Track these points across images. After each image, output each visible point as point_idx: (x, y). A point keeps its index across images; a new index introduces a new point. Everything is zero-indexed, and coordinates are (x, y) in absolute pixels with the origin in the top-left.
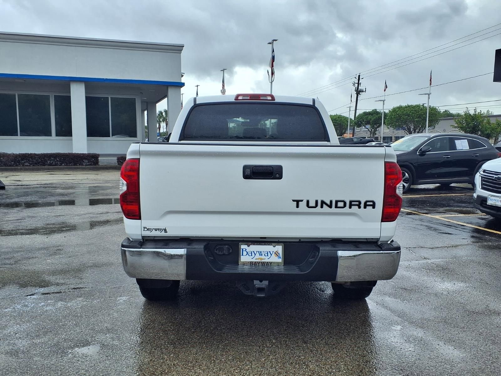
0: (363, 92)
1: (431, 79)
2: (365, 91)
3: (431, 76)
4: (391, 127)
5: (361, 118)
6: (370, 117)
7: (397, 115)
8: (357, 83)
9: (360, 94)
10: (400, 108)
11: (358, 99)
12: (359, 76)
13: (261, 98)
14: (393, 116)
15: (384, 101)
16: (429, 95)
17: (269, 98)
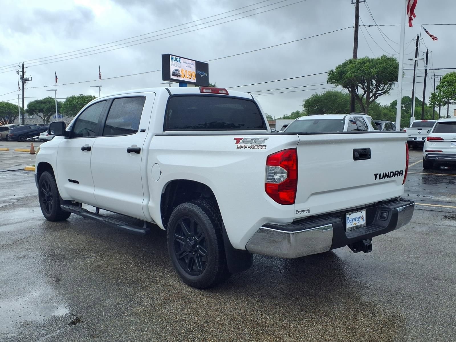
0: (29, 80)
1: (100, 73)
2: (31, 80)
3: (100, 70)
4: (66, 115)
5: (33, 107)
6: (43, 105)
7: (72, 104)
8: (21, 72)
9: (26, 83)
10: (74, 98)
11: (25, 87)
12: (23, 65)
13: (220, 92)
14: (69, 105)
15: (55, 91)
16: (99, 87)
17: (224, 92)
